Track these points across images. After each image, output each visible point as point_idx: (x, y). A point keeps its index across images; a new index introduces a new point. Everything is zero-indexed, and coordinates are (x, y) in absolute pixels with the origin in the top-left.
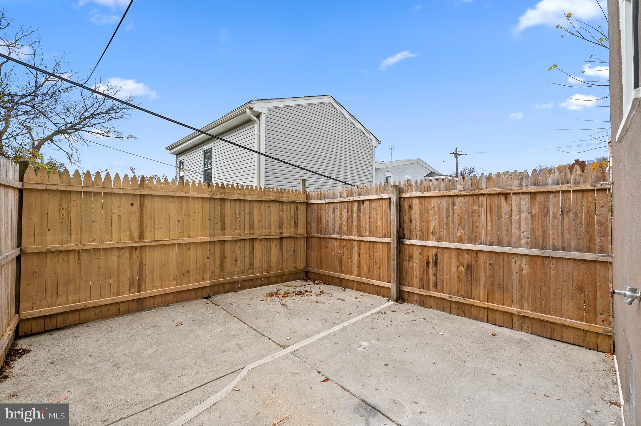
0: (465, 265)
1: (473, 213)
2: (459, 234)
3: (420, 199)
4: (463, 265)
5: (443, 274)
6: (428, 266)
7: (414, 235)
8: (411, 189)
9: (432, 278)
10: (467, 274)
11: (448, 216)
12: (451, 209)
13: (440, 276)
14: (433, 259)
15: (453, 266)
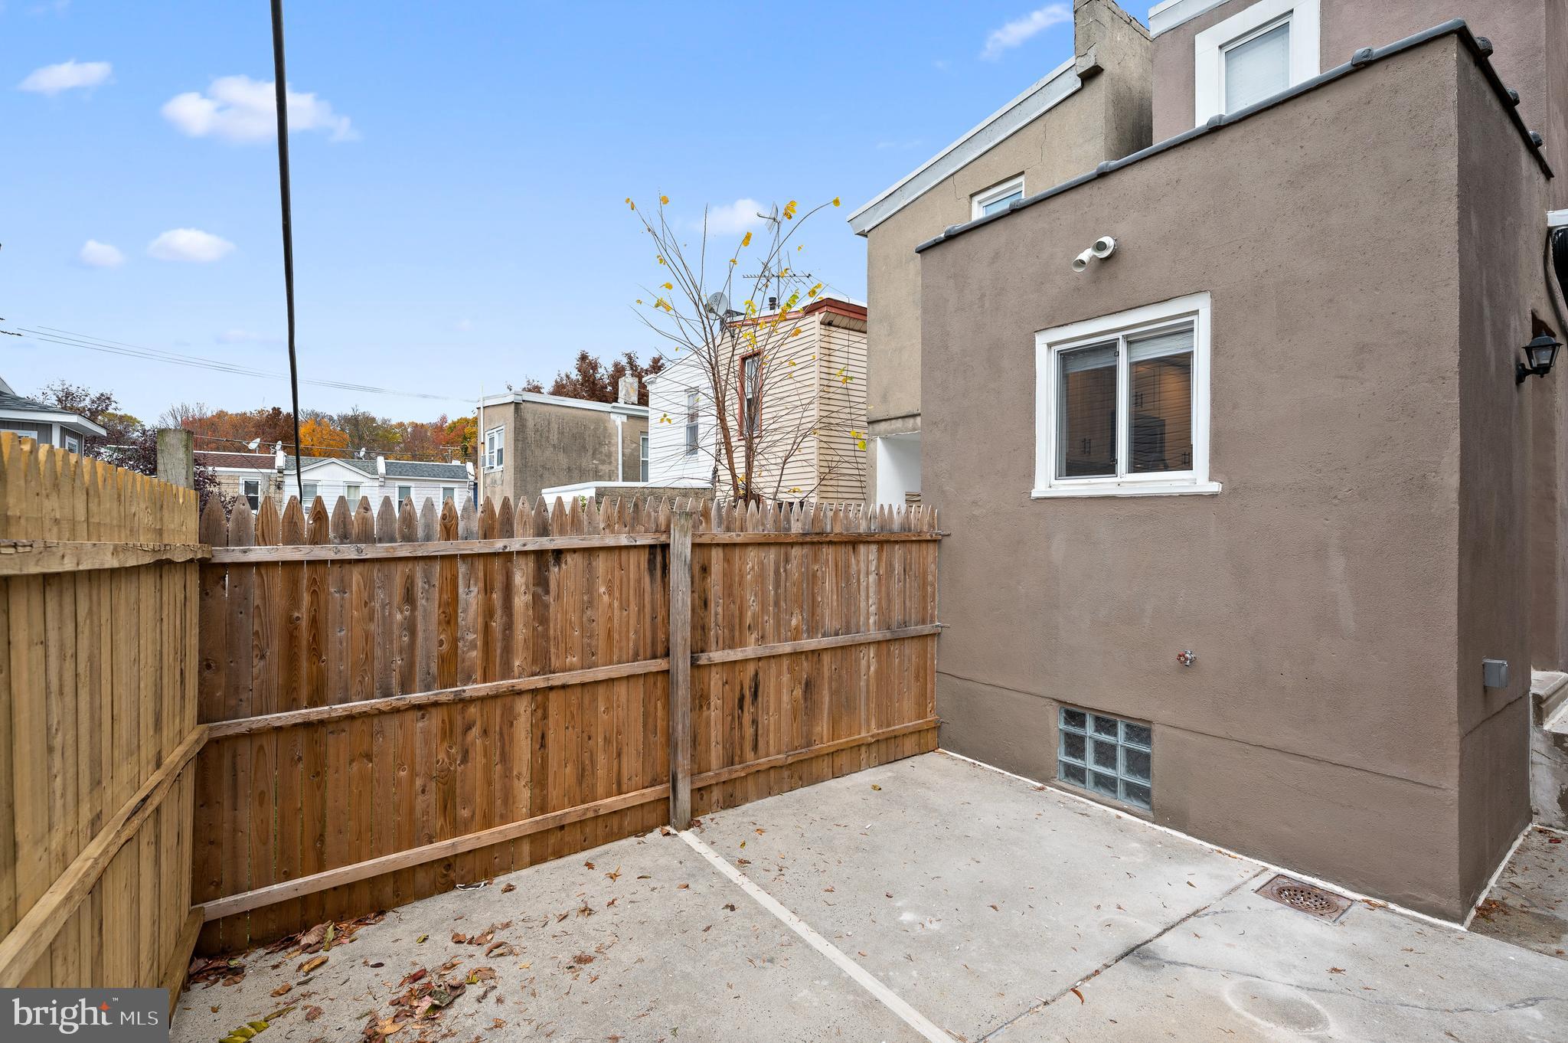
0: (803, 682)
1: (813, 578)
2: (794, 622)
3: (727, 550)
4: (800, 683)
5: (768, 713)
6: (741, 707)
7: (713, 640)
8: (707, 522)
9: (749, 731)
10: (806, 699)
11: (777, 586)
12: (782, 570)
13: (763, 719)
14: (750, 688)
15: (785, 691)
